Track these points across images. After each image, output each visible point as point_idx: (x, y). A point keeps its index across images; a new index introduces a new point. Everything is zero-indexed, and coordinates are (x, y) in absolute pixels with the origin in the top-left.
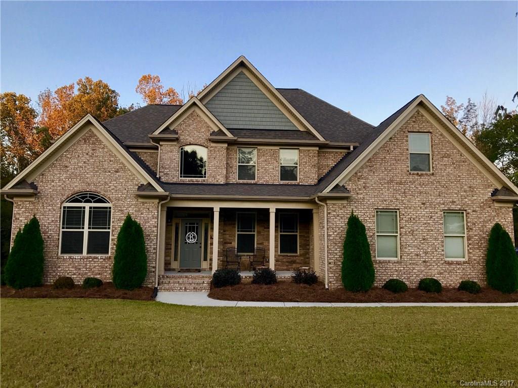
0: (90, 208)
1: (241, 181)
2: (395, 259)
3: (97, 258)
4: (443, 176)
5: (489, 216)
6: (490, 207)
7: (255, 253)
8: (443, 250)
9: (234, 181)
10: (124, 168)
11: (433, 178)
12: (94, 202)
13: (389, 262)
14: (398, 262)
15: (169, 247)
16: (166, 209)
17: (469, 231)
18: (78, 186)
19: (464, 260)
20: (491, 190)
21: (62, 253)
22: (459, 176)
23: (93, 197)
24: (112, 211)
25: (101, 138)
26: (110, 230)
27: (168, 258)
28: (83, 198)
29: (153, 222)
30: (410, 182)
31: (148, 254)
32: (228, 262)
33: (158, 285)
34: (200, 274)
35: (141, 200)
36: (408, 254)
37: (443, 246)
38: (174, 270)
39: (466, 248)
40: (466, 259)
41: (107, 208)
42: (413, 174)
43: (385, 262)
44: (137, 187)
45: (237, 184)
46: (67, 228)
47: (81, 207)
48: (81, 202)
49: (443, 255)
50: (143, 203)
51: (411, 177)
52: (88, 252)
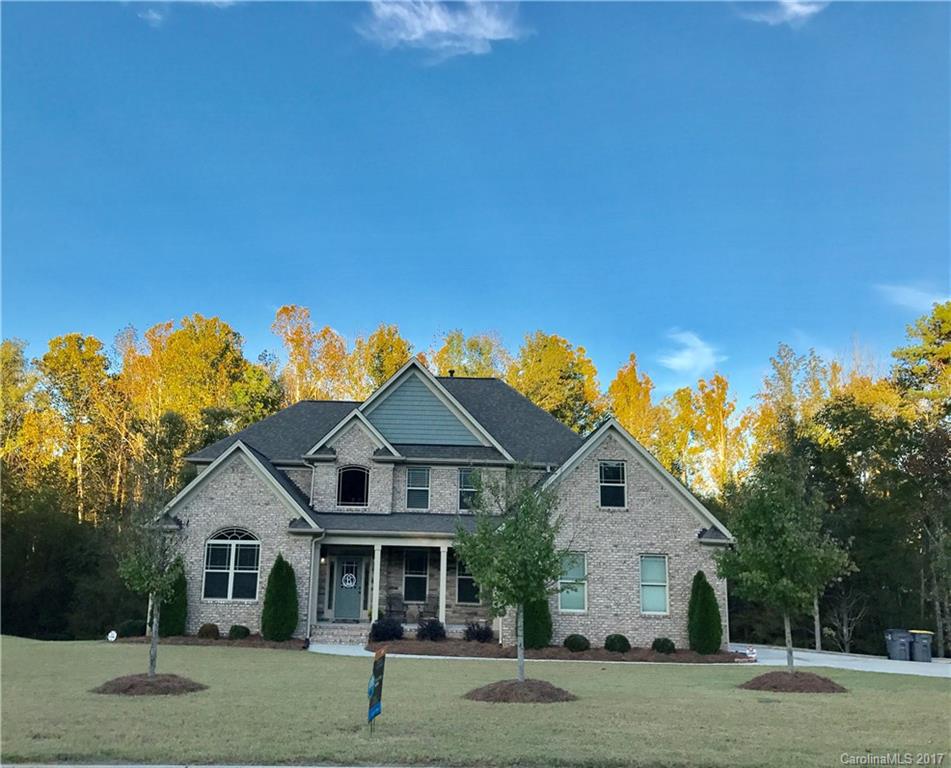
0: (237, 545)
1: (411, 510)
2: (582, 611)
3: (243, 603)
4: (640, 513)
5: (695, 561)
6: (696, 551)
7: (427, 602)
8: (638, 602)
9: (402, 510)
10: (274, 500)
11: (628, 515)
12: (242, 539)
13: (574, 614)
14: (583, 615)
15: (322, 591)
16: (319, 546)
17: (670, 580)
18: (224, 521)
19: (665, 613)
20: (698, 530)
21: (206, 596)
22: (659, 514)
23: (241, 534)
24: (261, 549)
25: (250, 466)
26: (258, 572)
27: (321, 606)
28: (229, 534)
29: (306, 562)
30: (600, 519)
31: (300, 600)
32: (391, 611)
33: (310, 636)
34: (358, 626)
35: (293, 537)
36: (597, 606)
37: (638, 597)
38: (327, 620)
39: (668, 600)
40: (667, 613)
41: (254, 546)
42: (604, 510)
43: (568, 614)
44: (288, 522)
45: (406, 513)
46: (211, 568)
47: (226, 545)
48: (226, 538)
49: (639, 608)
50: (295, 541)
51: (601, 513)
52: (234, 596)
